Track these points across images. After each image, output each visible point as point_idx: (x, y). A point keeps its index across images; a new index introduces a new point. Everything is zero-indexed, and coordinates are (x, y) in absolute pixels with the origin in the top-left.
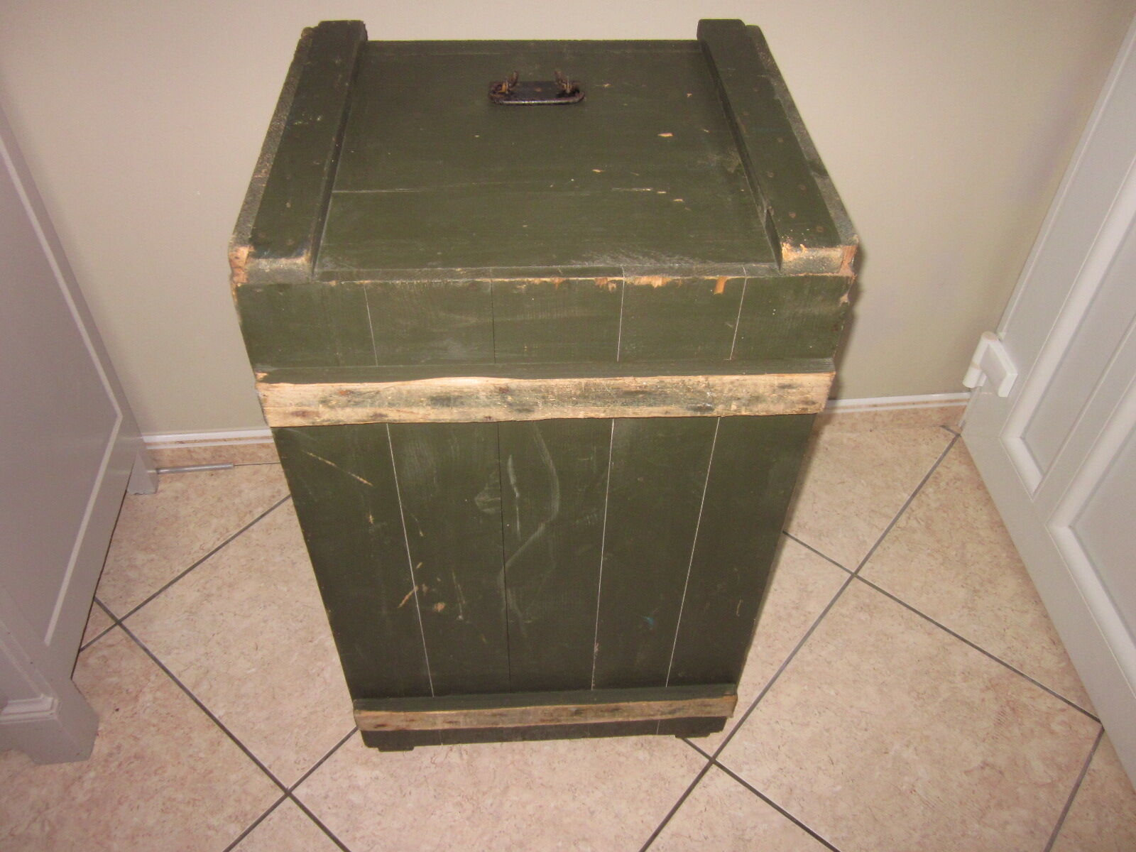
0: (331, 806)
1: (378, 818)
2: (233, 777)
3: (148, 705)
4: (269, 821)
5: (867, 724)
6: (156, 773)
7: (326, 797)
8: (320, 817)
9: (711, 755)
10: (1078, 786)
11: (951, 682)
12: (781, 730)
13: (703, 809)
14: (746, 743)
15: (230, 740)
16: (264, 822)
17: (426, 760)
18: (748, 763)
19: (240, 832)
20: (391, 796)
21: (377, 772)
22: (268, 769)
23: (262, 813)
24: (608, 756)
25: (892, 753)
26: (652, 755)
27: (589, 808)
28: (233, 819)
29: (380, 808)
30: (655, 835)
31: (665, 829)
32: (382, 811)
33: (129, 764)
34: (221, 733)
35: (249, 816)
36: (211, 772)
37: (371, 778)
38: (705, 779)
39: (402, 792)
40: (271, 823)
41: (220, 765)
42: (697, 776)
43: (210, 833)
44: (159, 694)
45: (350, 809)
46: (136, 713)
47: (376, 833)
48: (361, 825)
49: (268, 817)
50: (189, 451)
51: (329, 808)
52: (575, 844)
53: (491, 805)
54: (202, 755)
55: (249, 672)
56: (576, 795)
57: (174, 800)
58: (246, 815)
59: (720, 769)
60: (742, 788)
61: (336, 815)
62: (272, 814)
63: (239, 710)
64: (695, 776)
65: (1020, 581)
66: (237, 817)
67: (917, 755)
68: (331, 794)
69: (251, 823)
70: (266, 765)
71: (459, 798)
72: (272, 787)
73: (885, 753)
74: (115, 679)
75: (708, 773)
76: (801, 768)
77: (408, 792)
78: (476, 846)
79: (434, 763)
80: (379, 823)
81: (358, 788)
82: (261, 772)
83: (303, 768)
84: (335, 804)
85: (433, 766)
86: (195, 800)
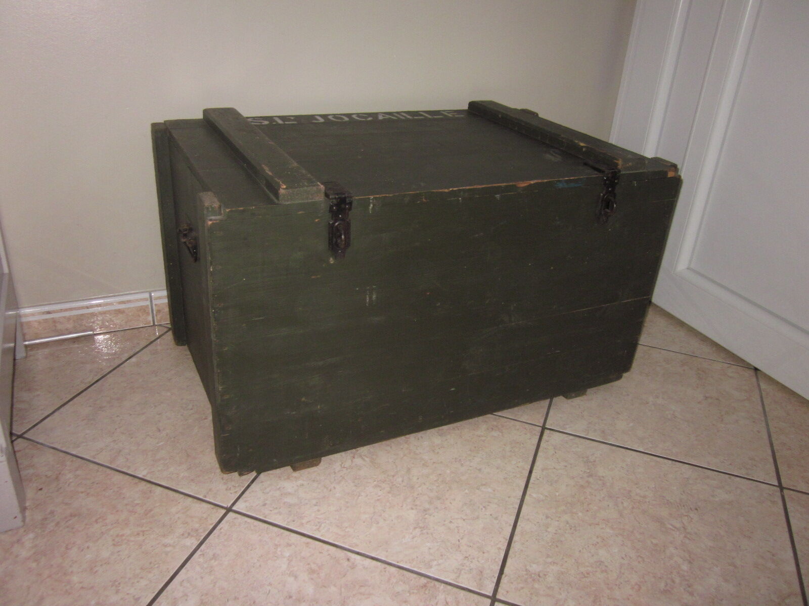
0: (271, 509)
1: (316, 508)
2: (174, 510)
3: (71, 480)
6: (96, 522)
7: (265, 505)
8: (265, 517)
9: (541, 425)
10: (761, 397)
11: (660, 366)
13: (554, 453)
15: (160, 489)
16: (216, 531)
17: (337, 466)
18: (567, 425)
19: (197, 543)
20: (319, 492)
21: (300, 482)
22: (203, 498)
23: (211, 527)
26: (502, 433)
27: (476, 468)
28: (186, 535)
29: (314, 502)
30: (531, 472)
31: (535, 468)
32: (317, 503)
33: (67, 521)
34: (149, 485)
35: (201, 531)
36: (151, 511)
37: (297, 486)
38: (545, 437)
39: (327, 488)
40: (222, 530)
41: (157, 505)
42: (538, 437)
43: (168, 549)
44: (78, 472)
45: (289, 508)
46: (61, 488)
47: (318, 517)
48: (304, 515)
49: (218, 528)
51: (271, 511)
52: (478, 489)
53: (403, 481)
54: (137, 502)
55: (158, 445)
56: (462, 463)
57: (122, 535)
58: (197, 531)
59: (551, 431)
60: (571, 437)
61: (280, 513)
62: (221, 525)
63: (159, 468)
66: (189, 534)
67: (665, 401)
68: (268, 502)
69: (204, 535)
70: (201, 497)
71: (375, 483)
72: (212, 508)
74: (31, 471)
75: (545, 434)
76: (602, 420)
77: (332, 488)
78: (404, 507)
80: (319, 511)
81: (289, 493)
82: (199, 502)
83: (236, 492)
84: (275, 507)
85: (344, 469)
86: (143, 531)
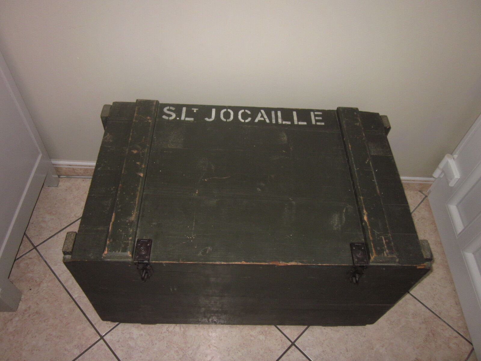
0: (120, 346)
1: (141, 354)
2: (78, 327)
3: (44, 288)
4: (92, 349)
5: (365, 333)
6: (45, 321)
7: (118, 342)
8: (115, 350)
9: (293, 341)
11: (406, 318)
12: (326, 332)
14: (309, 337)
15: (79, 310)
16: (90, 350)
17: (164, 329)
18: (309, 347)
19: (79, 354)
20: (147, 344)
21: (142, 332)
22: (94, 325)
23: (89, 346)
24: (246, 336)
25: (375, 349)
26: (266, 338)
28: (77, 347)
29: (142, 349)
32: (142, 351)
33: (33, 316)
34: (75, 305)
35: (84, 346)
36: (69, 324)
37: (139, 334)
38: (289, 352)
39: (152, 342)
40: (93, 351)
41: (73, 321)
42: (285, 350)
43: (66, 352)
44: (49, 284)
45: (129, 348)
46: (39, 292)
48: (133, 356)
50: (73, 169)
53: (191, 354)
54: (65, 315)
56: (230, 353)
57: (51, 335)
58: (82, 346)
59: (296, 348)
61: (122, 350)
62: (94, 347)
64: (284, 350)
65: (445, 272)
67: (386, 351)
68: (121, 340)
69: (84, 350)
70: (93, 323)
71: (177, 348)
72: (95, 334)
73: (372, 349)
74: (31, 275)
75: (290, 350)
76: (333, 352)
77: (155, 343)
79: (168, 331)
80: (141, 357)
81: (133, 339)
82: (91, 326)
83: (110, 327)
84: (122, 345)
85: (168, 332)
86: (61, 336)
